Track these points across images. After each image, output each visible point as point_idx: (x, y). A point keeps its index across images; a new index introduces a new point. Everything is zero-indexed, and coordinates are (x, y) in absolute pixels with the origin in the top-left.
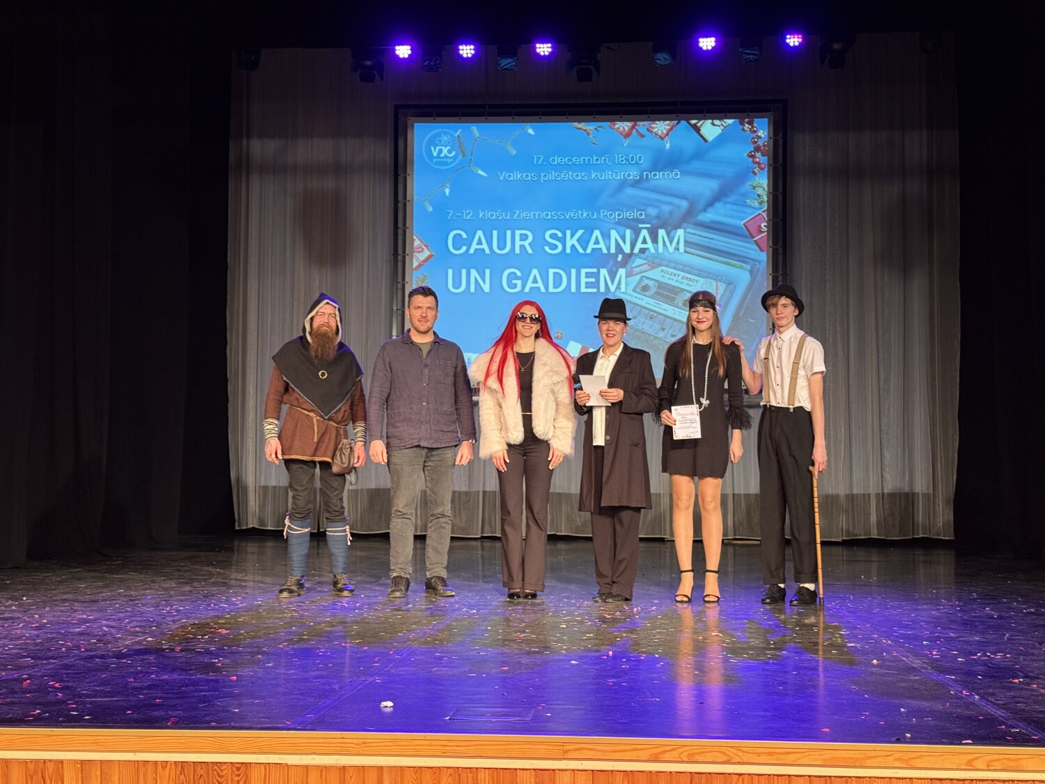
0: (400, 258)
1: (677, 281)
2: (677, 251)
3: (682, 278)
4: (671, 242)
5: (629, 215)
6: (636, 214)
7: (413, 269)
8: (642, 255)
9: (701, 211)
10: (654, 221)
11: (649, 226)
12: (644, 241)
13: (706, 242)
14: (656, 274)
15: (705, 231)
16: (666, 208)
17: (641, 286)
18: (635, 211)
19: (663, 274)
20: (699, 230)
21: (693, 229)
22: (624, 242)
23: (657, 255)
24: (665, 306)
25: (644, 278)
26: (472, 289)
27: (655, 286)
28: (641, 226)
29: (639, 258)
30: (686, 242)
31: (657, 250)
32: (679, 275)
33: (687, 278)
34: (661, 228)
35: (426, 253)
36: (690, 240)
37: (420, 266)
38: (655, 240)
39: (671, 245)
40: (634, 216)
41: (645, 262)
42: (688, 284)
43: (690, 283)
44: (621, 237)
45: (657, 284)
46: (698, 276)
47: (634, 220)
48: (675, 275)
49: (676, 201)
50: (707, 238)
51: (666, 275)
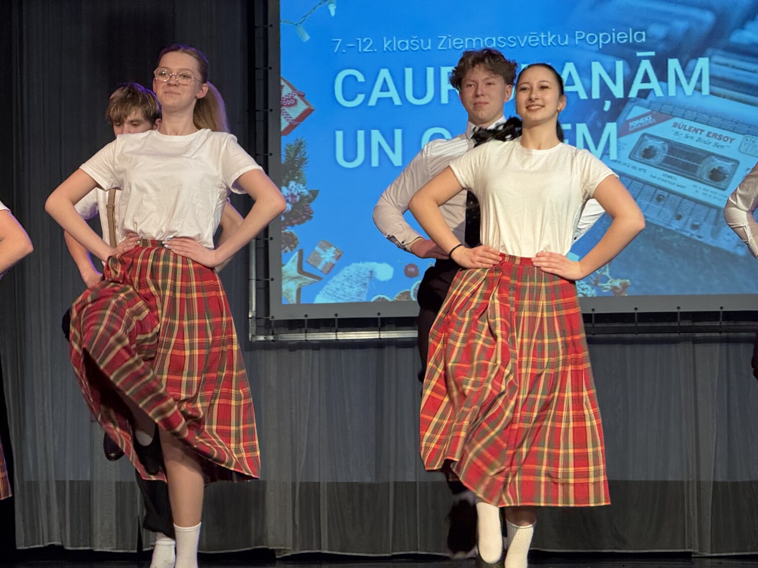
0: (259, 116)
1: (699, 140)
2: (697, 93)
3: (708, 135)
4: (688, 78)
5: (622, 37)
6: (631, 37)
7: (280, 134)
8: (643, 101)
9: (735, 29)
10: (661, 46)
11: (652, 54)
12: (646, 79)
13: (743, 77)
14: (666, 130)
15: (743, 60)
16: (680, 26)
17: (643, 150)
18: (631, 30)
19: (676, 129)
20: (730, 58)
21: (724, 56)
22: (614, 82)
23: (666, 100)
24: (681, 180)
25: (646, 137)
26: (375, 162)
27: (664, 149)
28: (639, 54)
29: (638, 105)
30: (712, 77)
31: (666, 91)
32: (702, 131)
33: (715, 135)
34: (673, 57)
35: (301, 107)
36: (719, 74)
37: (291, 127)
38: (663, 76)
39: (688, 83)
40: (628, 39)
41: (649, 111)
42: (716, 145)
43: (721, 142)
44: (609, 74)
45: (666, 146)
46: (733, 131)
47: (627, 45)
48: (696, 130)
49: (695, 13)
50: (744, 70)
51: (682, 131)
